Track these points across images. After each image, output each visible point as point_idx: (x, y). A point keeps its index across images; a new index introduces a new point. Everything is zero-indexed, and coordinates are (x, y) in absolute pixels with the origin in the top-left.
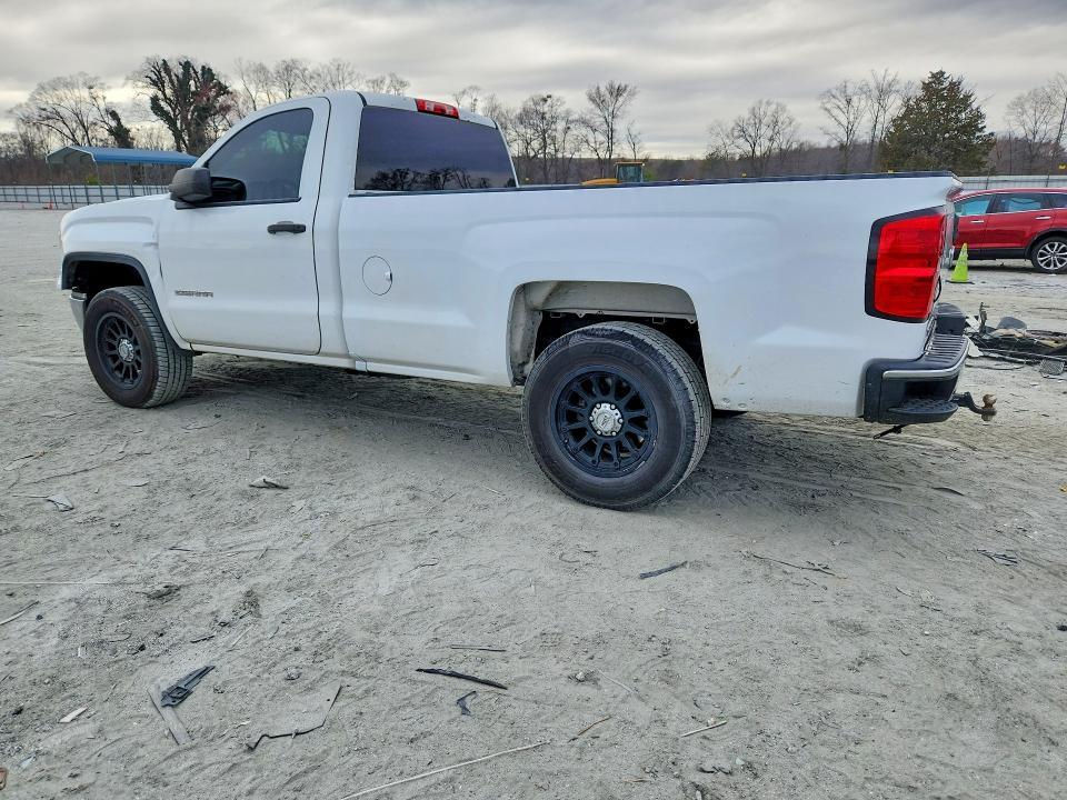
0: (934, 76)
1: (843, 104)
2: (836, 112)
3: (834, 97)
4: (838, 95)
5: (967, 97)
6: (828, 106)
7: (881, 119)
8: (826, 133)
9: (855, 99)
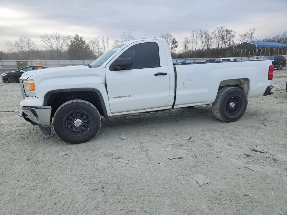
0: (76, 36)
1: (47, 40)
2: (46, 42)
3: (44, 38)
4: (45, 37)
5: (84, 42)
6: (43, 40)
7: (59, 44)
8: (44, 47)
9: (50, 39)
